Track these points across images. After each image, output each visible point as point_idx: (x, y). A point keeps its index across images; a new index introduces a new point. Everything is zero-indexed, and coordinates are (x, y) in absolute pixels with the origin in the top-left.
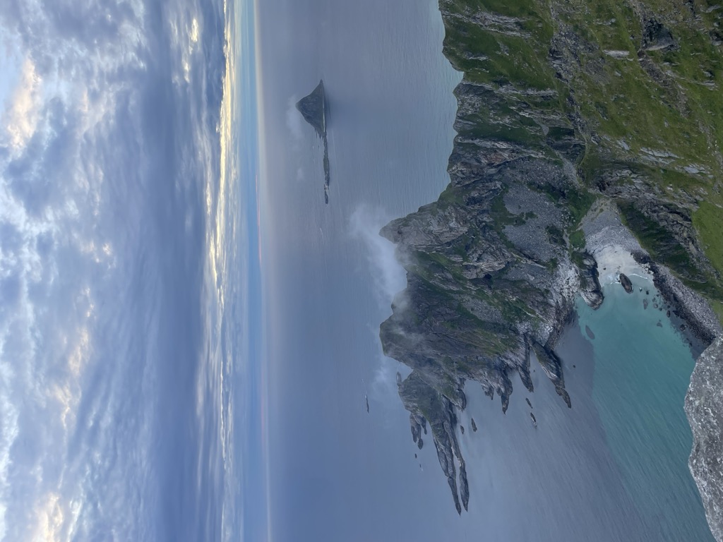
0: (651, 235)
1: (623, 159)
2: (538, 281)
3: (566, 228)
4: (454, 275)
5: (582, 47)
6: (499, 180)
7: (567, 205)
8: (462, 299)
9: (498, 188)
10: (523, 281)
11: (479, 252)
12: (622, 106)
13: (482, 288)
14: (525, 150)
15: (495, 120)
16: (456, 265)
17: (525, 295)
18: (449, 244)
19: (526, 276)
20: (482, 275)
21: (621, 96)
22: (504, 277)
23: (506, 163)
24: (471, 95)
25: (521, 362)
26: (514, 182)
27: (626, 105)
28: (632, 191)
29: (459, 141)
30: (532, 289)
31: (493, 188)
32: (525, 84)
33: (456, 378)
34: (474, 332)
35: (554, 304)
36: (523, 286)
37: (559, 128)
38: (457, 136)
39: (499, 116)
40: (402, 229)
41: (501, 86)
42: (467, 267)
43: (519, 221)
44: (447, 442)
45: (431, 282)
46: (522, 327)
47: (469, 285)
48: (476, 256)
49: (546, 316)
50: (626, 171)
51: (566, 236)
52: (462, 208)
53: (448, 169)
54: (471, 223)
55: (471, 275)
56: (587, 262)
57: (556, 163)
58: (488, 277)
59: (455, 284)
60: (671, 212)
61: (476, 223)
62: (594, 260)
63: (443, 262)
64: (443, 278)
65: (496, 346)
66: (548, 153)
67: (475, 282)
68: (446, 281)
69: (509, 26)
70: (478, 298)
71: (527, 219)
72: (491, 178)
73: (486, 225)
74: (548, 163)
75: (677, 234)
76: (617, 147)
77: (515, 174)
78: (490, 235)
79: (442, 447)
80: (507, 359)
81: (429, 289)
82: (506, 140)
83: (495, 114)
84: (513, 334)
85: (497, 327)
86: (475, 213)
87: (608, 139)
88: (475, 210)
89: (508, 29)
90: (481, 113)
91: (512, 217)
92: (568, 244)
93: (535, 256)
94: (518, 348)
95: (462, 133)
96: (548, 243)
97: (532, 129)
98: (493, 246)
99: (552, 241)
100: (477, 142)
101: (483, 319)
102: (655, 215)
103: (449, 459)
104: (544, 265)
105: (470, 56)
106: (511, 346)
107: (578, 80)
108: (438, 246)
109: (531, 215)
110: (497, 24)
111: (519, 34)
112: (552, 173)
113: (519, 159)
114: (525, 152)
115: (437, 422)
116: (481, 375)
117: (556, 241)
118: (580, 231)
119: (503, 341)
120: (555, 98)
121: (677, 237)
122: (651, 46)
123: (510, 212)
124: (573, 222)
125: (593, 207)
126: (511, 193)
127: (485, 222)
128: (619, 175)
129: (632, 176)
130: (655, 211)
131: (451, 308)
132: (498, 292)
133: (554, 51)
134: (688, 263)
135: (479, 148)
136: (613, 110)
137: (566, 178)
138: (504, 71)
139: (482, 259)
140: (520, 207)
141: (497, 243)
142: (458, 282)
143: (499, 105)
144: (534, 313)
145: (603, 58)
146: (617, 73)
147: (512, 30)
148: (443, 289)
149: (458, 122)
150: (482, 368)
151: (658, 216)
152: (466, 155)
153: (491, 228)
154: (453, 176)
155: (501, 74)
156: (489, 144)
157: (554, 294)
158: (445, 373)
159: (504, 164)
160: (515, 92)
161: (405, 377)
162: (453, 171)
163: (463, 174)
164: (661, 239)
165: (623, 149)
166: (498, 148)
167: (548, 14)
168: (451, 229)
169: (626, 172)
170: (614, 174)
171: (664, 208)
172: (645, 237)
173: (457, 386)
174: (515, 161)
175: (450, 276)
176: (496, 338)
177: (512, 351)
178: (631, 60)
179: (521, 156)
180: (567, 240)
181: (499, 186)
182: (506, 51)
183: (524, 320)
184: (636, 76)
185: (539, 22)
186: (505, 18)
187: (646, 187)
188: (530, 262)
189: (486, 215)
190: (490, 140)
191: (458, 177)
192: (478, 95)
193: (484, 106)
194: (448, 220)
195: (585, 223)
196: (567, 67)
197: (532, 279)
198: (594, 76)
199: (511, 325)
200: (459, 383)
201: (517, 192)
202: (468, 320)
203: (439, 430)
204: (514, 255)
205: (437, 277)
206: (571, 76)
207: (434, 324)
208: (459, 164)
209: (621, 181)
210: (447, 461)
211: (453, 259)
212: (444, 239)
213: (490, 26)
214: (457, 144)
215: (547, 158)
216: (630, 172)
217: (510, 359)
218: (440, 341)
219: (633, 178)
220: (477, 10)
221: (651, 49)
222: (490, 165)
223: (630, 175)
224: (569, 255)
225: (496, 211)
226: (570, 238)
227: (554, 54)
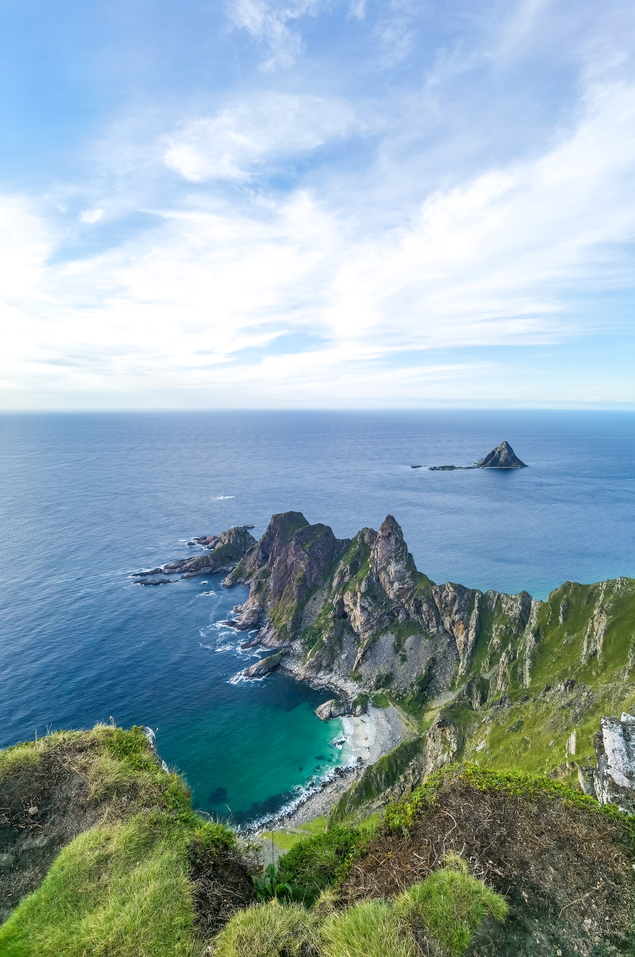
0: (391, 767)
1: (468, 745)
2: (341, 663)
3: (391, 691)
4: (347, 584)
5: (578, 711)
6: (438, 631)
7: (413, 693)
8: (324, 590)
9: (430, 630)
10: (341, 648)
11: (369, 609)
12: (520, 746)
13: (335, 609)
14: (466, 656)
15: (496, 629)
16: (357, 586)
17: (327, 649)
18: (378, 580)
19: (346, 651)
20: (347, 610)
21: (530, 745)
22: (346, 632)
23: (453, 639)
24: (520, 607)
25: (266, 642)
26: (436, 645)
27: (521, 749)
28: (435, 751)
29: (477, 595)
30: (333, 657)
31: (430, 625)
32: (535, 657)
33: (250, 581)
34: (293, 600)
35: (319, 676)
36: (337, 648)
37: (488, 688)
38: (482, 593)
39: (500, 633)
40: (393, 537)
41: (535, 636)
42: (355, 595)
43: (398, 647)
44: (193, 570)
45: (341, 561)
46: (297, 646)
47: (338, 597)
48: (366, 605)
49: (308, 668)
50: (456, 747)
51: (383, 691)
52: (412, 595)
53: (449, 583)
54: (397, 602)
55: (348, 599)
56: (359, 708)
57: (453, 684)
58: (345, 615)
59: (339, 584)
60: (412, 785)
61: (397, 607)
62: (360, 715)
63: (360, 574)
64: (345, 573)
65: (280, 619)
66: (463, 678)
67: (341, 603)
68: (342, 577)
69: (592, 644)
70: (325, 604)
71: (400, 655)
72: (440, 623)
73: (395, 616)
74: (453, 678)
75: (392, 790)
76: (479, 740)
77: (444, 646)
78: (385, 620)
79: (188, 565)
80: (268, 628)
81: (334, 559)
82: (477, 639)
83: (501, 629)
84: (291, 635)
85: (297, 621)
86: (406, 606)
87: (486, 732)
88: (409, 606)
89: (589, 643)
90: (503, 616)
91: (402, 641)
92: (375, 692)
93: (364, 661)
94: (278, 640)
95: (484, 598)
96: (376, 674)
97: (487, 663)
98: (375, 622)
99: (379, 677)
100: (476, 611)
101: (305, 608)
102: (411, 772)
103: (177, 570)
104: (356, 669)
105: (563, 607)
106: (280, 633)
107: (545, 706)
108: (376, 570)
109: (404, 659)
110: (595, 633)
111: (584, 653)
112: (443, 680)
113: (458, 651)
114: (464, 656)
115: (211, 561)
116: (254, 604)
117: (378, 681)
118: (388, 705)
119: (285, 626)
120: (521, 686)
121: (389, 790)
122: (584, 774)
123: (407, 640)
124: (396, 697)
125: (411, 717)
126: (425, 642)
127: (398, 615)
128: (453, 740)
129: (450, 752)
130: (414, 771)
131: (316, 579)
132: (332, 624)
133: (574, 685)
134: (365, 799)
135: (470, 613)
136: (516, 738)
137: (439, 693)
138: (548, 639)
139: (363, 611)
140: (411, 649)
141: (378, 626)
142: (340, 586)
143: (510, 634)
144: (311, 656)
145: (567, 730)
146: (552, 742)
147: (588, 647)
148: (334, 572)
149: (495, 595)
150: (260, 605)
151: (409, 774)
152: (463, 601)
153: (392, 621)
154: (442, 588)
155: (545, 636)
156: (473, 622)
157: (328, 676)
158: (255, 570)
159: (454, 636)
160: (528, 649)
161: (252, 533)
162: (448, 588)
163: (445, 597)
164: (387, 776)
165: (477, 745)
166: (469, 631)
167: (606, 681)
168: (392, 583)
169: (454, 747)
170: (453, 736)
171: (416, 780)
172: (389, 762)
173: (243, 581)
174: (456, 647)
175: (347, 579)
176: (288, 619)
177: (275, 634)
178: (566, 756)
179: (460, 652)
180: (380, 691)
181: (432, 631)
182: (567, 641)
183: (303, 647)
184: (550, 759)
185: (597, 672)
186: (602, 641)
187: (440, 765)
188: (359, 655)
189: (405, 617)
190: (477, 624)
191: (442, 592)
192: (520, 615)
193: (510, 619)
194: (400, 580)
195: (394, 709)
196: (558, 697)
197: (343, 657)
198: (549, 721)
199: (299, 635)
200: (246, 583)
201: (426, 648)
202: (305, 594)
203: (203, 562)
204: (366, 642)
205: (346, 567)
206: (548, 700)
207: (302, 562)
208: (455, 593)
209: (445, 742)
210: (175, 568)
211: (364, 583)
212: (383, 576)
213: (593, 627)
214: (473, 592)
215: (458, 677)
216: (455, 751)
217: (268, 632)
218: (286, 567)
219: (449, 753)
220: (608, 615)
221: (580, 774)
222: (453, 623)
223: (452, 751)
224: (365, 692)
225: (408, 627)
226: (381, 694)
227: (571, 685)
